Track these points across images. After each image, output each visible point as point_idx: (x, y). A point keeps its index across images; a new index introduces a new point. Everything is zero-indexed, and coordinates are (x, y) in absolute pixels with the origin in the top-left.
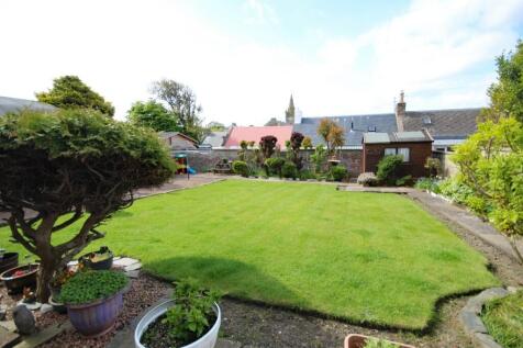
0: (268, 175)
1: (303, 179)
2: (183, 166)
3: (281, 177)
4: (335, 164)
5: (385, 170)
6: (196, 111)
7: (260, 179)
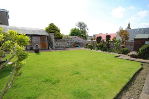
0: (98, 49)
1: (109, 52)
2: (77, 45)
3: (102, 51)
4: (124, 47)
5: (142, 51)
6: (87, 30)
7: (95, 51)
